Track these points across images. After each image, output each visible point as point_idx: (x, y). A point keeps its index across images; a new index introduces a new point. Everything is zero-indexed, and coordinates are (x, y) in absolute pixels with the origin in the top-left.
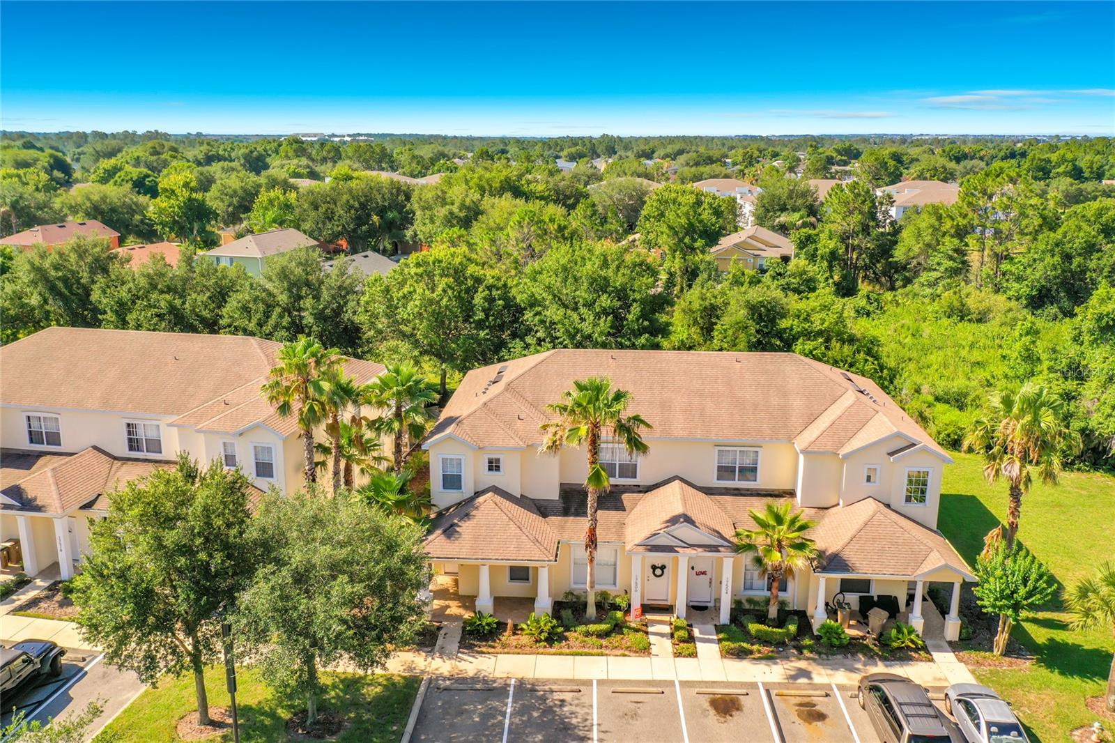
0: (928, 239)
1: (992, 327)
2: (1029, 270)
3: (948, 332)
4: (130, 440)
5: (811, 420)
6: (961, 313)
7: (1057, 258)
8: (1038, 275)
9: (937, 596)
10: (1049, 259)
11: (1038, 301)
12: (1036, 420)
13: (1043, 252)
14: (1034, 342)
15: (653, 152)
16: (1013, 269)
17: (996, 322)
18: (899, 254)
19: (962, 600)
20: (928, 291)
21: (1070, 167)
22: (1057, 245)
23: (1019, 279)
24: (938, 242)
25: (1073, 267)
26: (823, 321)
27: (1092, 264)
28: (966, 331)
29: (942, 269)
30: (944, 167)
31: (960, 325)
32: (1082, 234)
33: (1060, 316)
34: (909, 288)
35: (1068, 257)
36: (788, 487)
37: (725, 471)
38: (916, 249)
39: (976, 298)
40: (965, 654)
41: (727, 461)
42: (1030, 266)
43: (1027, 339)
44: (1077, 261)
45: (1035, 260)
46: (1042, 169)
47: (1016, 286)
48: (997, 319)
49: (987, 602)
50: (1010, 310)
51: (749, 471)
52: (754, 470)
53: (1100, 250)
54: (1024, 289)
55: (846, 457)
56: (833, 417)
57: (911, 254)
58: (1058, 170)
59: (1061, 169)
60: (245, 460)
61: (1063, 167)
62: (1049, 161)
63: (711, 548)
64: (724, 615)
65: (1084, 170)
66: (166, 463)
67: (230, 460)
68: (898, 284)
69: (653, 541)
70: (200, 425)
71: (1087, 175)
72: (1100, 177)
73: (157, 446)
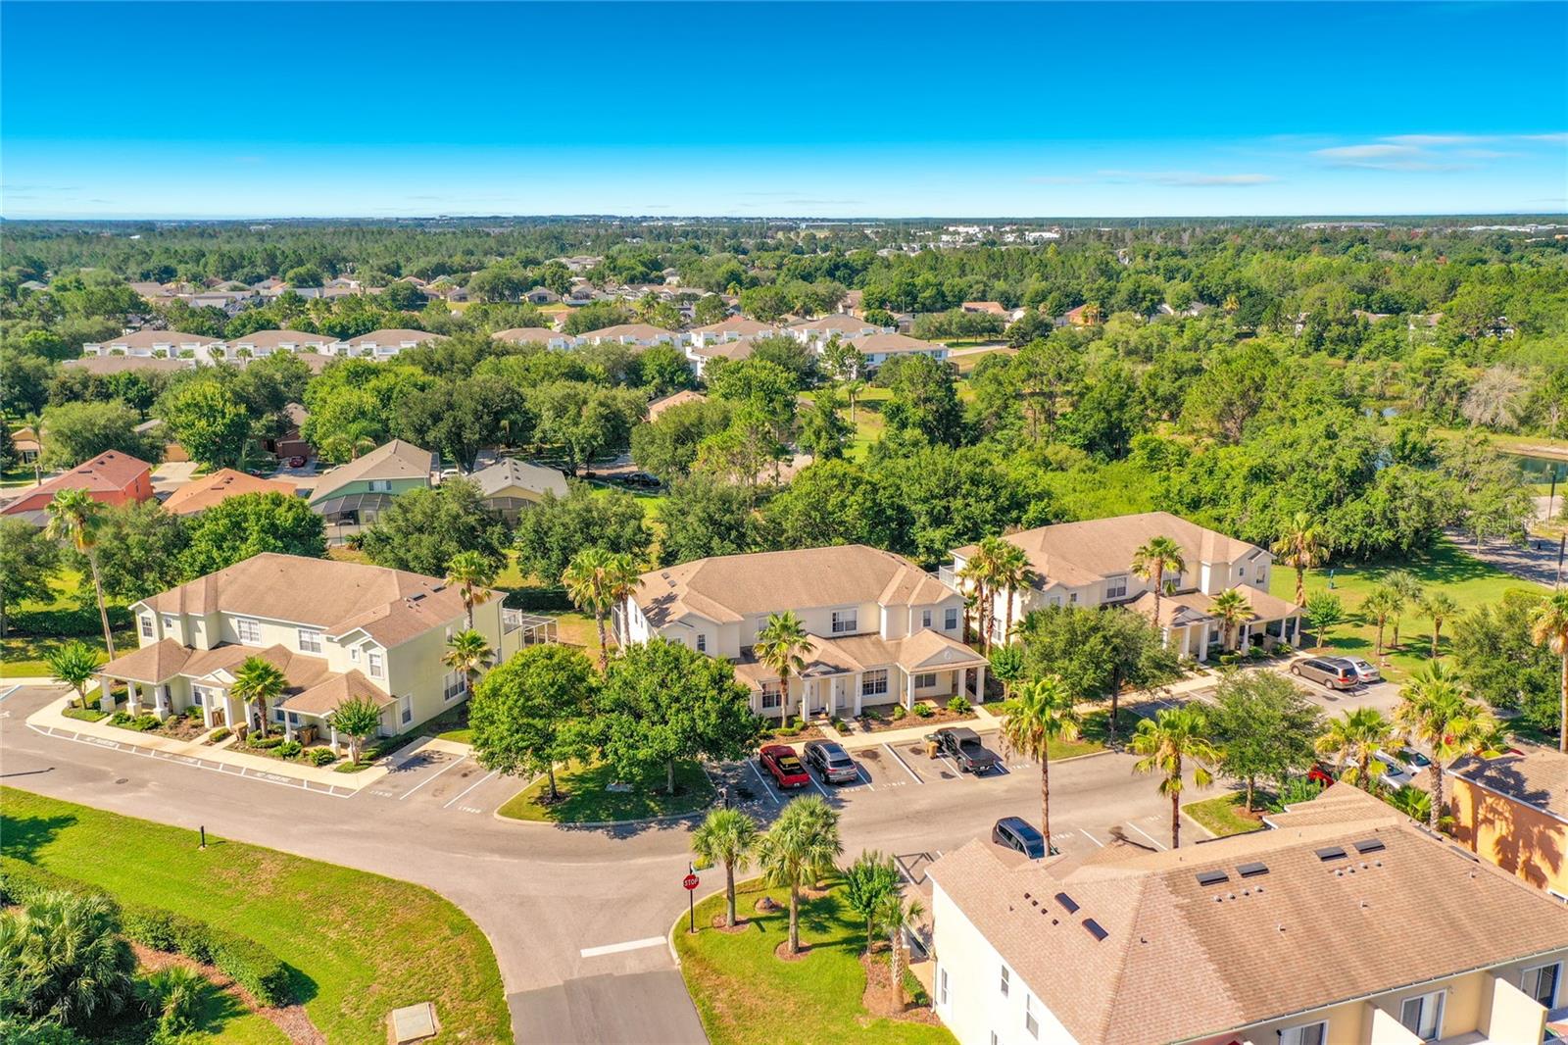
0: (999, 402)
2: (1081, 425)
4: (834, 625)
5: (1199, 548)
6: (1045, 464)
7: (1102, 414)
8: (1088, 428)
9: (1290, 624)
10: (1096, 416)
11: (1089, 447)
16: (1068, 423)
22: (1099, 403)
23: (1073, 432)
25: (1112, 420)
27: (1126, 416)
29: (1016, 428)
31: (1049, 474)
33: (1107, 459)
34: (979, 445)
35: (1108, 412)
38: (988, 411)
39: (1052, 451)
42: (1081, 421)
44: (1115, 414)
45: (1084, 416)
46: (908, 294)
47: (1073, 437)
48: (1073, 467)
50: (1082, 458)
51: (1177, 581)
52: (1179, 580)
54: (1079, 439)
55: (1233, 563)
56: (1212, 545)
57: (983, 416)
58: (925, 295)
59: (927, 294)
60: (938, 619)
61: (929, 291)
62: (914, 285)
63: (1200, 620)
64: (1203, 656)
65: (947, 293)
66: (862, 635)
67: (927, 623)
68: (964, 441)
69: (1177, 621)
70: (910, 604)
71: (949, 299)
72: (960, 299)
73: (853, 625)
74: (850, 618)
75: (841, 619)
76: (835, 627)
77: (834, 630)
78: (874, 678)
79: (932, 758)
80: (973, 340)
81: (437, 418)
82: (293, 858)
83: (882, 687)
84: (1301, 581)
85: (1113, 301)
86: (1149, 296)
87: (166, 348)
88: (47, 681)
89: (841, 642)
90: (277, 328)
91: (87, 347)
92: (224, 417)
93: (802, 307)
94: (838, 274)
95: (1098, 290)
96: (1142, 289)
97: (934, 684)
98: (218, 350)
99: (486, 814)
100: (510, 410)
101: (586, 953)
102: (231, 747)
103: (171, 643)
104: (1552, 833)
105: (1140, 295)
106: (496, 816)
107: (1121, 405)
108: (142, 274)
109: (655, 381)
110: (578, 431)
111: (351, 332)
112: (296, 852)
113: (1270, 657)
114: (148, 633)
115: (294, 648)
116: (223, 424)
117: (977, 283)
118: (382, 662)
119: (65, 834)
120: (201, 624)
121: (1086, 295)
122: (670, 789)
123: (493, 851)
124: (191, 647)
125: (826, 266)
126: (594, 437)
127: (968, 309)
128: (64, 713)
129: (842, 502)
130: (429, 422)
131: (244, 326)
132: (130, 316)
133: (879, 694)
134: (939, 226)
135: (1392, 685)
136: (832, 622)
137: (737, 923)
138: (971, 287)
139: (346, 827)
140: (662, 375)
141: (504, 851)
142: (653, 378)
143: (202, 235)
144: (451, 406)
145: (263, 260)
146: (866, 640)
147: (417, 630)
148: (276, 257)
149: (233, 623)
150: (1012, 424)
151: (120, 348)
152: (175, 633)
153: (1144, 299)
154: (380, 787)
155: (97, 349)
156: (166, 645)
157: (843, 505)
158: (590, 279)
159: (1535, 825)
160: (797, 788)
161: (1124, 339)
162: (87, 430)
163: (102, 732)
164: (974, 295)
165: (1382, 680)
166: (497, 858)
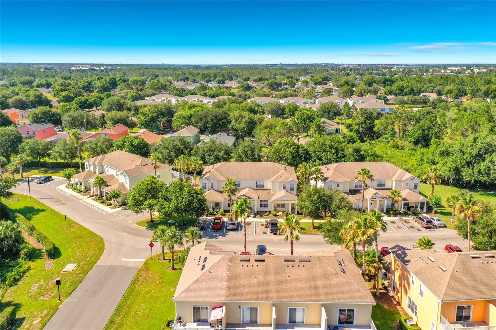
0: (385, 125)
1: (406, 151)
2: (413, 134)
3: (394, 152)
4: (257, 185)
5: (394, 175)
6: (397, 147)
7: (421, 131)
8: (416, 136)
9: (422, 204)
10: (419, 132)
11: (416, 143)
12: (436, 173)
13: (417, 129)
14: (423, 156)
15: (249, 78)
16: (409, 134)
17: (407, 149)
18: (376, 130)
19: (427, 204)
20: (385, 140)
21: (410, 89)
22: (421, 127)
23: (411, 137)
24: (387, 126)
25: (425, 133)
26: (372, 152)
27: (430, 133)
28: (399, 152)
29: (390, 134)
30: (367, 89)
31: (397, 150)
32: (427, 124)
33: (423, 147)
34: (379, 139)
35: (424, 131)
36: (390, 188)
37: (379, 185)
38: (381, 128)
39: (401, 143)
40: (428, 214)
41: (379, 183)
42: (414, 133)
43: (421, 155)
44: (426, 132)
45: (415, 131)
46: (401, 90)
47: (410, 139)
48: (407, 148)
49: (431, 204)
50: (410, 146)
51: (383, 185)
52: (384, 185)
53: (432, 129)
54: (412, 140)
55: (403, 181)
56: (398, 174)
57: (380, 130)
58: (406, 90)
59: (407, 90)
60: (288, 187)
61: (408, 89)
62: (403, 87)
63: (383, 198)
64: (385, 211)
65: (415, 90)
66: (265, 189)
67: (284, 188)
68: (375, 138)
69: (373, 198)
70: (279, 181)
71: (416, 92)
72: (420, 92)
73: (263, 186)
74: (262, 184)
75: (259, 184)
76: (257, 186)
77: (257, 187)
78: (264, 203)
79: (265, 227)
80: (417, 106)
81: (201, 119)
82: (82, 226)
83: (266, 206)
84: (433, 190)
85: (478, 94)
86: (493, 92)
87: (165, 99)
88: (61, 178)
89: (258, 191)
90: (196, 94)
91: (146, 98)
92: (148, 116)
93: (360, 93)
94: (387, 83)
95: (472, 90)
96: (490, 90)
97: (284, 207)
98: (177, 100)
99: (133, 223)
100: (223, 119)
101: (123, 259)
102: (93, 199)
103: (91, 171)
104: (408, 275)
105: (490, 92)
106: (135, 224)
107: (429, 128)
108: (181, 79)
109: (288, 114)
110: (240, 126)
111: (216, 96)
112: (83, 225)
113: (411, 214)
114: (87, 168)
115: (115, 175)
116: (149, 118)
117: (431, 86)
118: (128, 180)
119: (41, 213)
120: (97, 167)
121: (467, 91)
122: (182, 224)
123: (126, 232)
124: (95, 173)
125: (383, 80)
126: (244, 128)
127: (423, 95)
128: (66, 187)
129: (285, 150)
130: (199, 121)
131: (188, 94)
132: (161, 90)
133: (265, 208)
134: (445, 67)
135: (449, 229)
136: (256, 185)
137: (164, 259)
138: (428, 88)
139: (99, 221)
140: (290, 112)
141: (128, 233)
142: (288, 113)
143: (207, 69)
144: (206, 117)
145: (213, 76)
146: (266, 191)
147: (140, 173)
148: (216, 75)
149: (105, 167)
150: (388, 133)
151: (154, 98)
152: (92, 169)
153: (491, 93)
154: (116, 213)
155: (148, 98)
156: (90, 171)
157: (285, 151)
158: (303, 83)
159: (405, 272)
160: (216, 229)
161: (470, 107)
162: (115, 118)
163: (70, 192)
164: (429, 91)
165: (445, 227)
166: (125, 234)
